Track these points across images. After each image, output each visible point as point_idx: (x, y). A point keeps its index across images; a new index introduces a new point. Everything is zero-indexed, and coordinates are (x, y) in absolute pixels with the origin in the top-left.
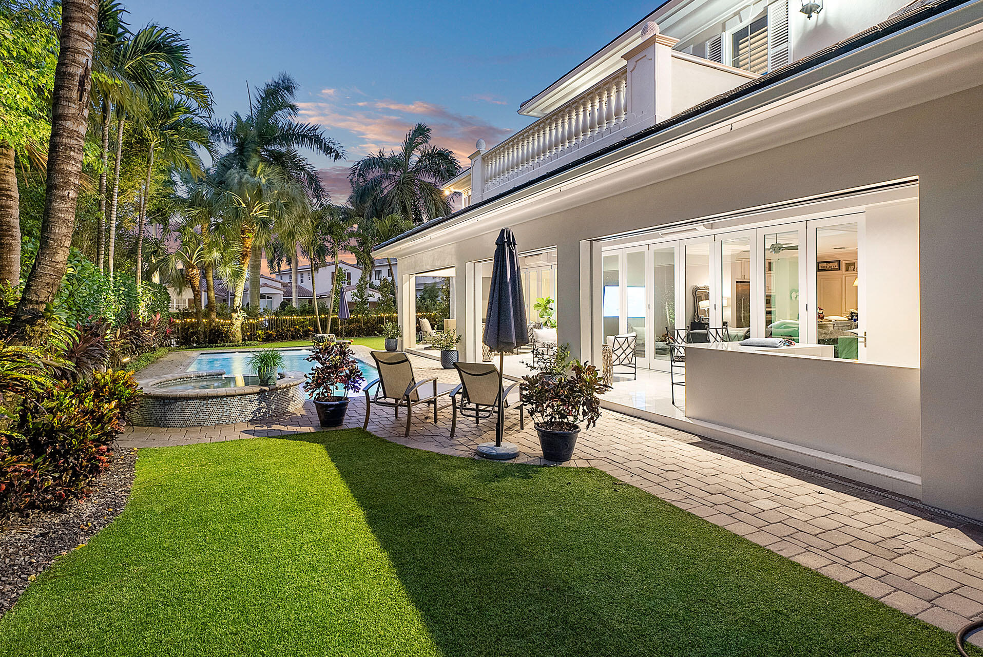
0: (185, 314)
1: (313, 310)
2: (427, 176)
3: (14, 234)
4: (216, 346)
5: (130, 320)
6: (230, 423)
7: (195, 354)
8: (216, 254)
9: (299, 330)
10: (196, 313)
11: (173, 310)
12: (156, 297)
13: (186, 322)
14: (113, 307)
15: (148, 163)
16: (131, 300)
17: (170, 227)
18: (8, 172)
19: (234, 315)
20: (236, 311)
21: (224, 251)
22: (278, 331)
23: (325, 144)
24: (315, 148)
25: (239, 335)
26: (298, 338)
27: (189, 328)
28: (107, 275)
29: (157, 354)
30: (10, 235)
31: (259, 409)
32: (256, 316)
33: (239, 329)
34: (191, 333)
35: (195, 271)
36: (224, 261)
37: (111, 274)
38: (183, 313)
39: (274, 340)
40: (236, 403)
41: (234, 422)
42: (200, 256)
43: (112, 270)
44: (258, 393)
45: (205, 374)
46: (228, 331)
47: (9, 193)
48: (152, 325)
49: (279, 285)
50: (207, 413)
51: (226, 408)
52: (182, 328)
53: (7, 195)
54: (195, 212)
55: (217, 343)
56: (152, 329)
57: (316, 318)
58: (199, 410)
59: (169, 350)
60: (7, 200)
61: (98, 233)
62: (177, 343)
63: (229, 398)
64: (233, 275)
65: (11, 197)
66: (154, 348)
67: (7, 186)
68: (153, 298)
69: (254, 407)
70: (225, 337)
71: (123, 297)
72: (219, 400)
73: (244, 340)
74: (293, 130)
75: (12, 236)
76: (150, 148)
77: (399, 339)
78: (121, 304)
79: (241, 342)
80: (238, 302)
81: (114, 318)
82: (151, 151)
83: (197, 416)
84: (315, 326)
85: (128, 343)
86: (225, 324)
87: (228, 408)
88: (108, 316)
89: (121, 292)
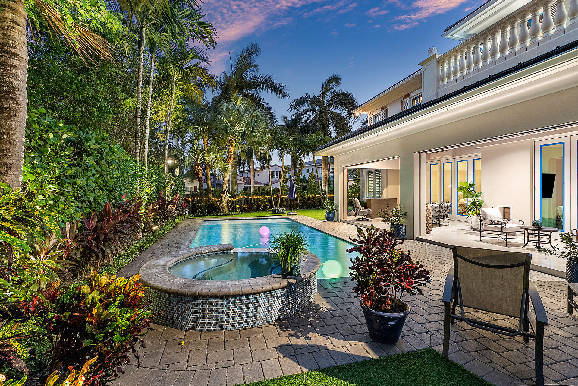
0: (193, 195)
1: (269, 192)
2: (337, 108)
3: (17, 97)
4: (212, 215)
5: (159, 198)
6: (256, 325)
7: (200, 221)
8: (212, 156)
9: (261, 205)
10: (200, 194)
11: (187, 192)
12: (177, 183)
13: (194, 199)
14: (147, 189)
15: (171, 92)
16: (161, 185)
17: (186, 140)
18: (14, 28)
19: (223, 195)
20: (224, 193)
21: (218, 154)
22: (249, 206)
23: (276, 87)
24: (270, 90)
25: (226, 209)
26: (261, 210)
27: (196, 203)
28: (143, 165)
29: (178, 221)
30: (10, 98)
31: (286, 306)
32: (235, 196)
33: (226, 204)
34: (198, 206)
35: (199, 167)
36: (217, 161)
37: (146, 165)
38: (193, 194)
39: (246, 211)
40: (262, 301)
41: (260, 323)
42: (203, 158)
43: (146, 163)
44: (284, 288)
45: (217, 249)
46: (219, 206)
47: (13, 50)
48: (174, 201)
49: (242, 179)
50: (230, 315)
51: (252, 307)
52: (192, 203)
53: (10, 52)
54: (200, 129)
55: (213, 213)
56: (174, 205)
57: (271, 198)
58: (221, 311)
59: (185, 218)
60: (10, 58)
61: (136, 133)
62: (189, 212)
63: (255, 296)
64: (223, 170)
65: (15, 55)
66: (175, 217)
67: (10, 42)
68: (175, 184)
69: (280, 304)
70: (218, 209)
71: (154, 182)
72: (243, 298)
73: (229, 211)
74: (257, 80)
75: (13, 99)
76: (173, 82)
77: (335, 213)
78: (153, 187)
79: (227, 212)
80: (225, 187)
81: (148, 197)
82: (174, 84)
83: (219, 318)
84: (270, 202)
85: (157, 215)
86: (218, 201)
87: (254, 307)
88: (143, 195)
89: (153, 178)
